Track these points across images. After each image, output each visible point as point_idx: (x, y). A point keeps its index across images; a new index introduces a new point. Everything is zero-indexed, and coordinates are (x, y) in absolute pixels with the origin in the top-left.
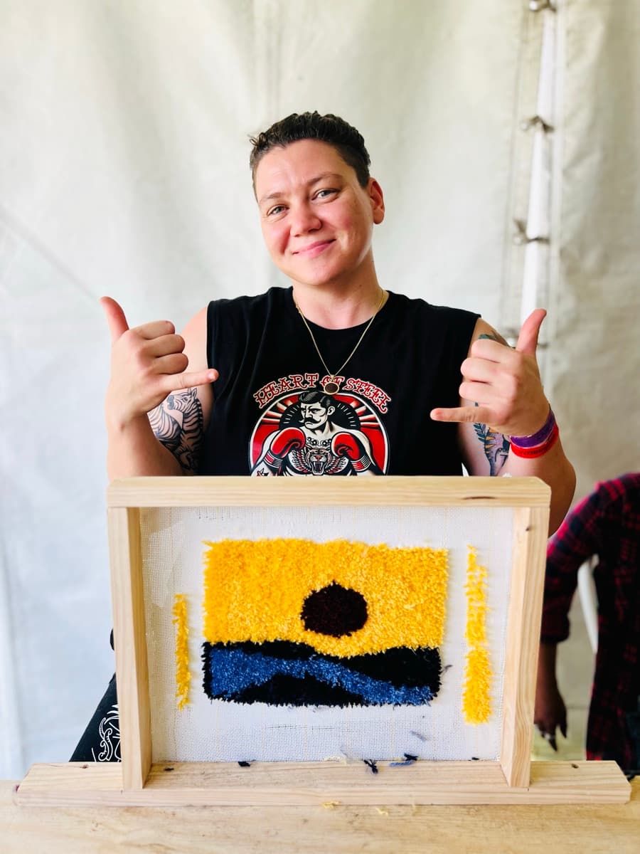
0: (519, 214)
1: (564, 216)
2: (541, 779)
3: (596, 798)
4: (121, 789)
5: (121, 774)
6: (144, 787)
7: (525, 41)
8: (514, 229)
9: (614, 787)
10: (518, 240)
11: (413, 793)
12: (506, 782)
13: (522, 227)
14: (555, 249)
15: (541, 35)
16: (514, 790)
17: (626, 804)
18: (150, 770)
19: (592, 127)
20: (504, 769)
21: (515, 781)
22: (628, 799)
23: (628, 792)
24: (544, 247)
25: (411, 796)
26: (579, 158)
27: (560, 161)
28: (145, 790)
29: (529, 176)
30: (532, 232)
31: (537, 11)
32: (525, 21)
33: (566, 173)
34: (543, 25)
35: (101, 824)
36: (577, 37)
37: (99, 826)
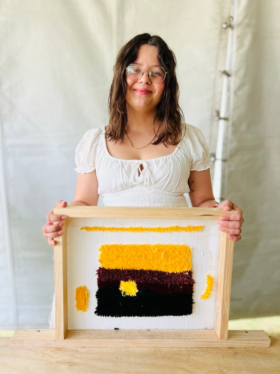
0: (217, 108)
1: (234, 109)
2: (233, 337)
3: (255, 345)
4: (54, 340)
5: (55, 334)
6: (65, 338)
7: (221, 40)
8: (215, 114)
9: (263, 340)
10: (216, 118)
11: (179, 343)
12: (218, 338)
13: (218, 113)
14: (230, 123)
15: (227, 38)
16: (221, 341)
17: (268, 347)
18: (67, 333)
19: (245, 76)
20: (217, 332)
21: (221, 337)
22: (269, 345)
23: (269, 343)
24: (226, 122)
25: (177, 343)
26: (240, 87)
27: (233, 88)
28: (65, 340)
29: (221, 93)
30: (222, 115)
31: (226, 28)
32: (221, 33)
33: (235, 93)
34: (228, 34)
35: (46, 354)
36: (241, 39)
37: (45, 355)
